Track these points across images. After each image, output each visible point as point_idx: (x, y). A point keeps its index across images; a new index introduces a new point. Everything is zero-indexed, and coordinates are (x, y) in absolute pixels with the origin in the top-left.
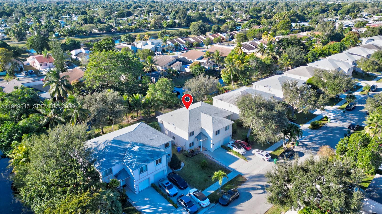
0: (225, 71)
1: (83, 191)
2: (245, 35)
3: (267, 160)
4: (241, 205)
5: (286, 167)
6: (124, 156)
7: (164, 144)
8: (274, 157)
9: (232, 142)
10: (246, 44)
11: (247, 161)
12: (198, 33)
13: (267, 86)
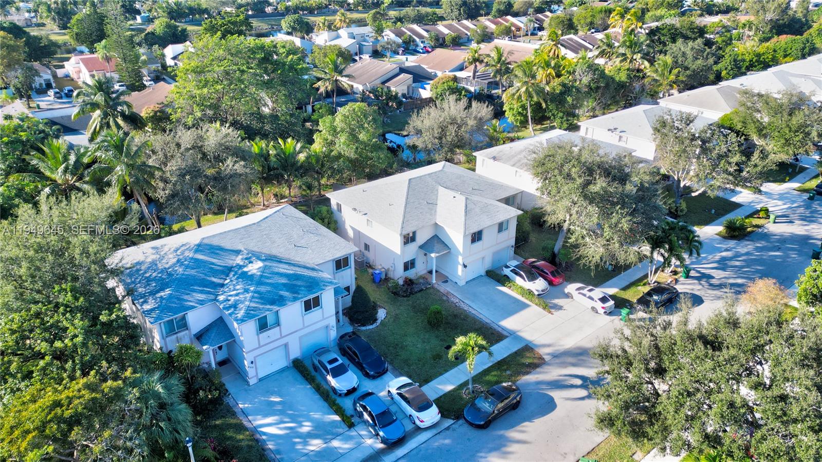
0: (514, 95)
1: (78, 373)
2: (570, 20)
3: (604, 311)
4: (524, 429)
5: (654, 332)
6: (222, 285)
7: (333, 260)
8: (621, 303)
9: (513, 263)
10: (571, 39)
11: (550, 312)
12: (460, 14)
13: (615, 129)
